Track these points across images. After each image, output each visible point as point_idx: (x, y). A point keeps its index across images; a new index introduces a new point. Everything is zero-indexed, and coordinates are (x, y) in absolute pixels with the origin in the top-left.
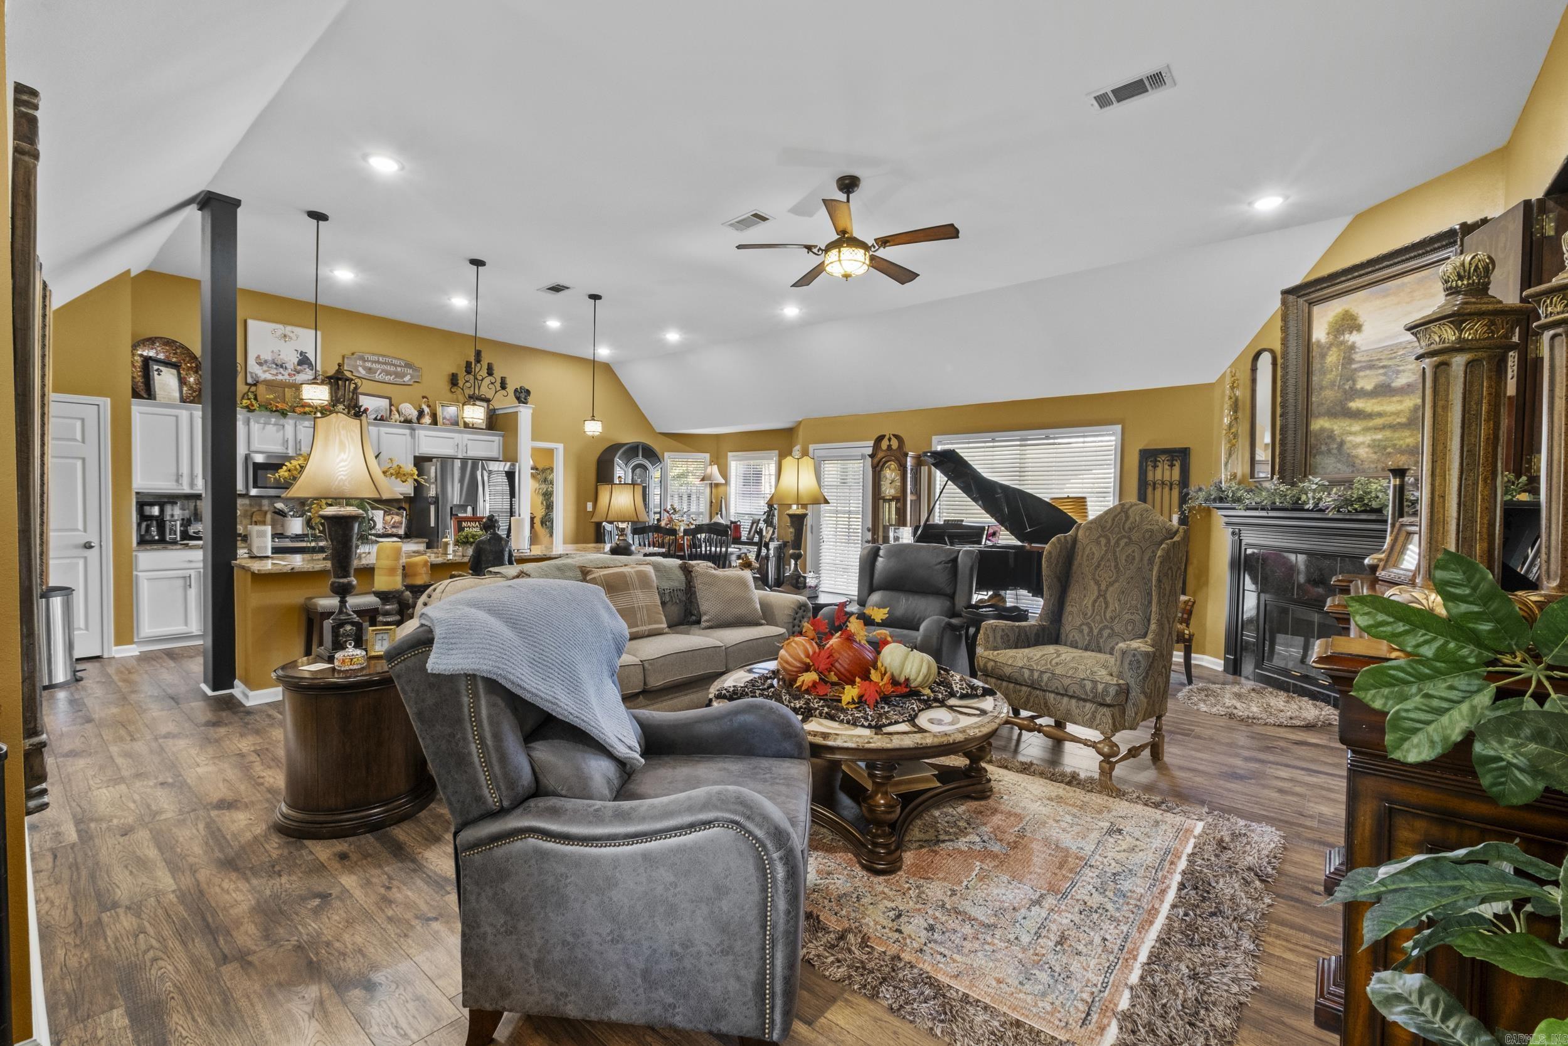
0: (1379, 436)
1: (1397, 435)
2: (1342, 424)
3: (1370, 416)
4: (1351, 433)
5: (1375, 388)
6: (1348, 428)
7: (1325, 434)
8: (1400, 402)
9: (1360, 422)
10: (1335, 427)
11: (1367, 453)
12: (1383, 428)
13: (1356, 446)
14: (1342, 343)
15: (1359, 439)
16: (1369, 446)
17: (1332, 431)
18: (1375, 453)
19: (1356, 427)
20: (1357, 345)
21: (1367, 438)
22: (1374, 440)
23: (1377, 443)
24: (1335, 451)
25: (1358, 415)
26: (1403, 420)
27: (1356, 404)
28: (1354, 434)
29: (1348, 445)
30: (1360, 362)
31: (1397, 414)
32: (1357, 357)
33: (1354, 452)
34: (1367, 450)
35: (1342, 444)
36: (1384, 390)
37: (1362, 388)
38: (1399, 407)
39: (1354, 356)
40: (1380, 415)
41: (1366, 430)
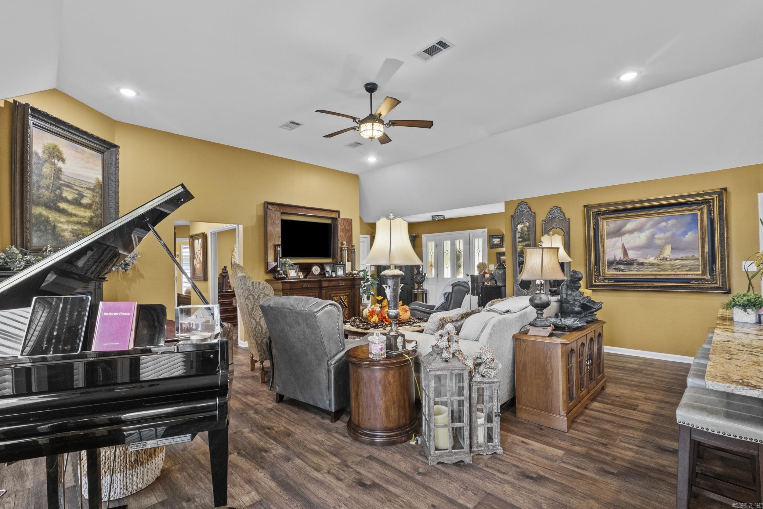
0: (76, 227)
1: (84, 229)
2: (54, 215)
3: (70, 215)
4: (59, 222)
5: (73, 199)
6: (58, 218)
7: (43, 218)
8: (85, 212)
9: (65, 217)
10: (50, 216)
11: (70, 235)
12: (78, 223)
13: (63, 230)
14: (53, 164)
15: (65, 227)
16: (70, 232)
17: (48, 218)
18: (74, 236)
19: (63, 219)
20: (63, 170)
21: (70, 227)
22: (73, 229)
23: (75, 231)
24: (50, 231)
25: (63, 212)
26: (86, 221)
27: (63, 205)
28: (62, 223)
29: (58, 229)
30: (64, 181)
31: (84, 217)
32: (63, 177)
33: (62, 234)
34: (69, 234)
35: (54, 227)
36: (77, 202)
37: (65, 197)
38: (85, 214)
39: (60, 176)
40: (76, 215)
41: (69, 222)
